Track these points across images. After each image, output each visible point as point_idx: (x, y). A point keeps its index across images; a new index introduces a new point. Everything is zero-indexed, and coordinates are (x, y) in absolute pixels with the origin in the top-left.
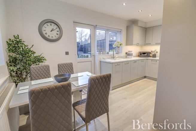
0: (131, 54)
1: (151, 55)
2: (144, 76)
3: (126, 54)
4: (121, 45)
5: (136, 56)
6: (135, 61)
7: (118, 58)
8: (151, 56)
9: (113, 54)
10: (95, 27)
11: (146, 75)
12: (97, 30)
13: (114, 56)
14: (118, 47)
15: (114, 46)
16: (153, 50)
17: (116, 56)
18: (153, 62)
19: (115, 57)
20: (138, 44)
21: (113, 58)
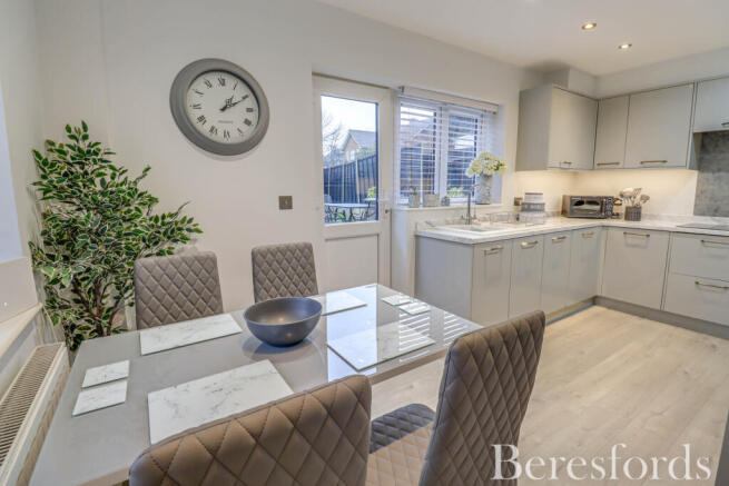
0: (538, 207)
1: (616, 209)
2: (591, 296)
3: (516, 203)
4: (498, 169)
6: (561, 236)
7: (485, 220)
8: (618, 214)
9: (466, 205)
10: (393, 96)
11: (599, 294)
12: (403, 109)
13: (472, 215)
14: (487, 177)
15: (468, 173)
16: (629, 190)
17: (479, 212)
18: (630, 240)
19: (475, 218)
20: (566, 166)
21: (469, 222)
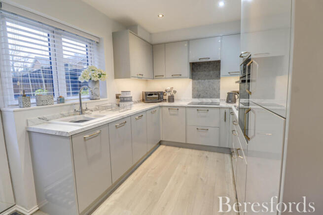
0: (129, 99)
1: (165, 97)
2: (158, 142)
3: (117, 97)
4: (100, 77)
5: (139, 102)
6: (140, 115)
7: (96, 110)
8: (165, 100)
9: (78, 101)
11: (162, 140)
13: (84, 108)
14: (95, 82)
15: (81, 79)
16: (168, 88)
17: (92, 105)
18: (172, 112)
19: (87, 109)
20: (141, 76)
21: (82, 112)
